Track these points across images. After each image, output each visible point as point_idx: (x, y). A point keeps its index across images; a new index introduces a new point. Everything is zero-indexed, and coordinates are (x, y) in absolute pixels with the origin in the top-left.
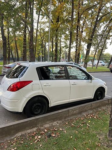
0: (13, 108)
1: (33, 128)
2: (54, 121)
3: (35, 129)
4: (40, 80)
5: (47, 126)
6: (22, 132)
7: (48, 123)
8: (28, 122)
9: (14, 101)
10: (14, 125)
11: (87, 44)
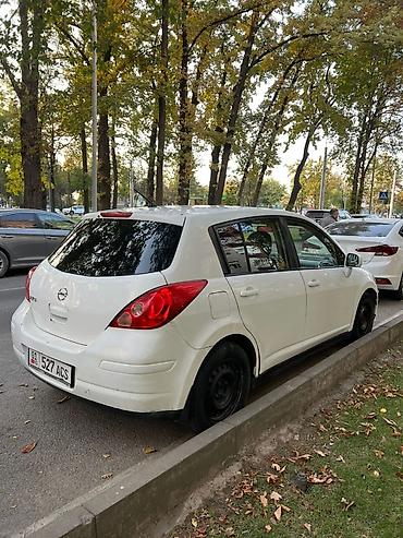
0: (151, 397)
1: (227, 465)
2: (279, 426)
3: (235, 470)
4: (226, 275)
5: (266, 448)
6: (202, 490)
7: (266, 438)
8: (215, 447)
9: (153, 370)
10: (175, 469)
11: (210, 148)
